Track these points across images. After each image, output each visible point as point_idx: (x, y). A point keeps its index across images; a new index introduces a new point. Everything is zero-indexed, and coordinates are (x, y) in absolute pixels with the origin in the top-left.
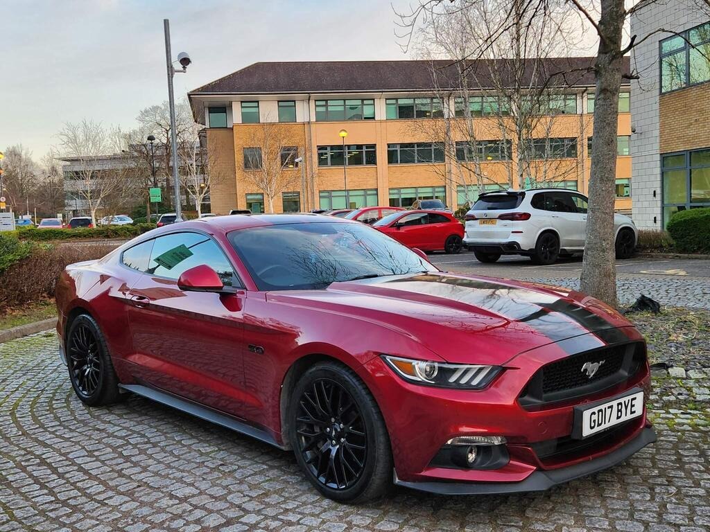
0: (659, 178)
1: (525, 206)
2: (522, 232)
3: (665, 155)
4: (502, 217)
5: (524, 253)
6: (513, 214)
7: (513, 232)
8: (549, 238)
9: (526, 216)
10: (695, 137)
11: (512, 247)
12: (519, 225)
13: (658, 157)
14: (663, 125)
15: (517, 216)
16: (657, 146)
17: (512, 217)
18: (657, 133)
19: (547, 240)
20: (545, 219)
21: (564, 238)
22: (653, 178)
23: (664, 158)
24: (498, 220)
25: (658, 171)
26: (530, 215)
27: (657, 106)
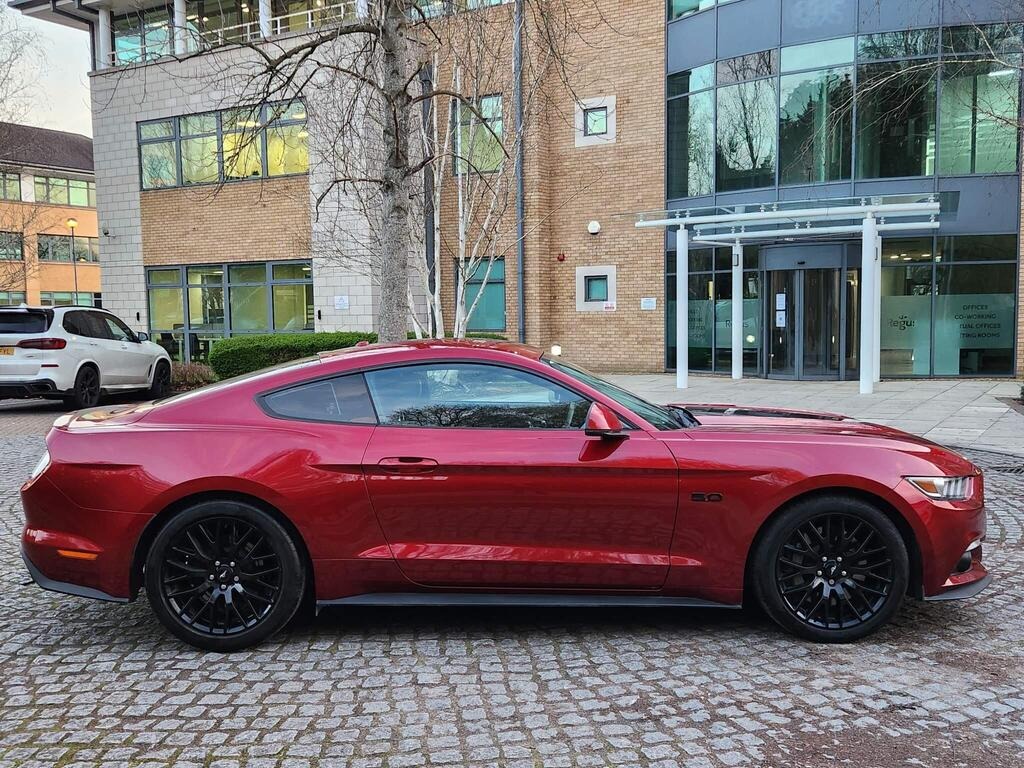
0: (143, 296)
1: (56, 331)
2: (56, 366)
3: (151, 269)
4: (24, 345)
5: (59, 395)
6: (42, 340)
7: (43, 366)
8: (89, 372)
9: (59, 344)
10: (193, 249)
11: (44, 387)
12: (52, 356)
13: (142, 270)
14: (146, 231)
15: (48, 343)
16: (139, 256)
17: (41, 345)
18: (139, 239)
19: (87, 377)
20: (82, 348)
21: (105, 374)
22: (134, 296)
23: (149, 271)
24: (16, 350)
25: (142, 287)
26: (65, 342)
27: (137, 204)
